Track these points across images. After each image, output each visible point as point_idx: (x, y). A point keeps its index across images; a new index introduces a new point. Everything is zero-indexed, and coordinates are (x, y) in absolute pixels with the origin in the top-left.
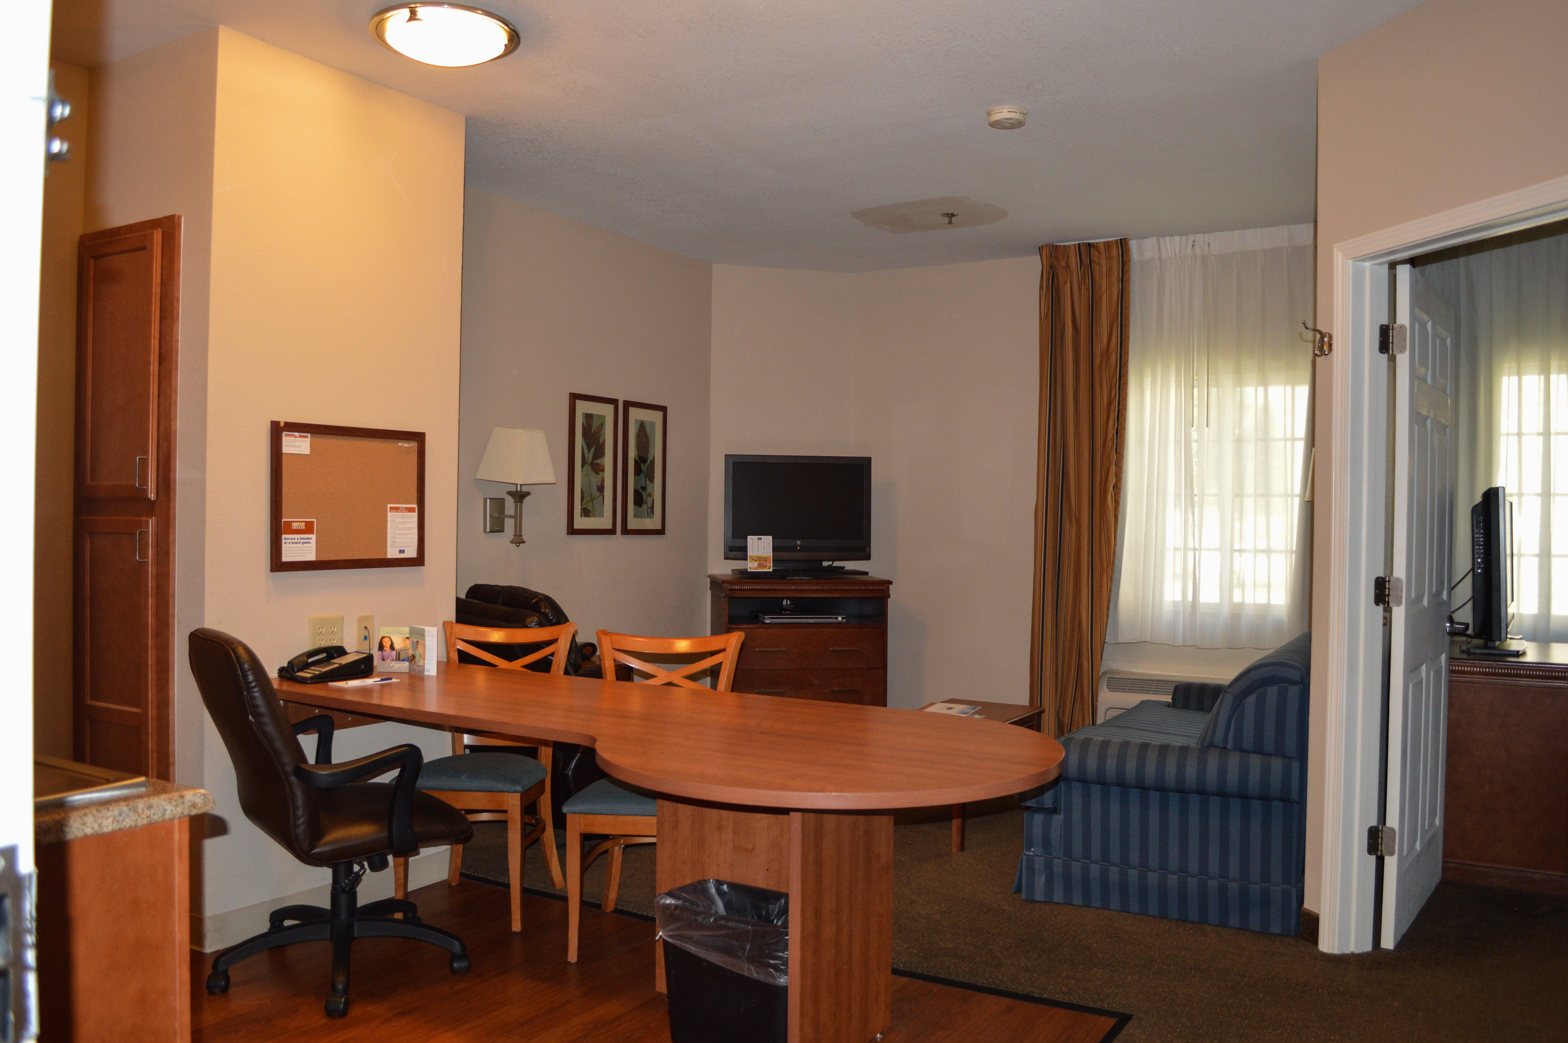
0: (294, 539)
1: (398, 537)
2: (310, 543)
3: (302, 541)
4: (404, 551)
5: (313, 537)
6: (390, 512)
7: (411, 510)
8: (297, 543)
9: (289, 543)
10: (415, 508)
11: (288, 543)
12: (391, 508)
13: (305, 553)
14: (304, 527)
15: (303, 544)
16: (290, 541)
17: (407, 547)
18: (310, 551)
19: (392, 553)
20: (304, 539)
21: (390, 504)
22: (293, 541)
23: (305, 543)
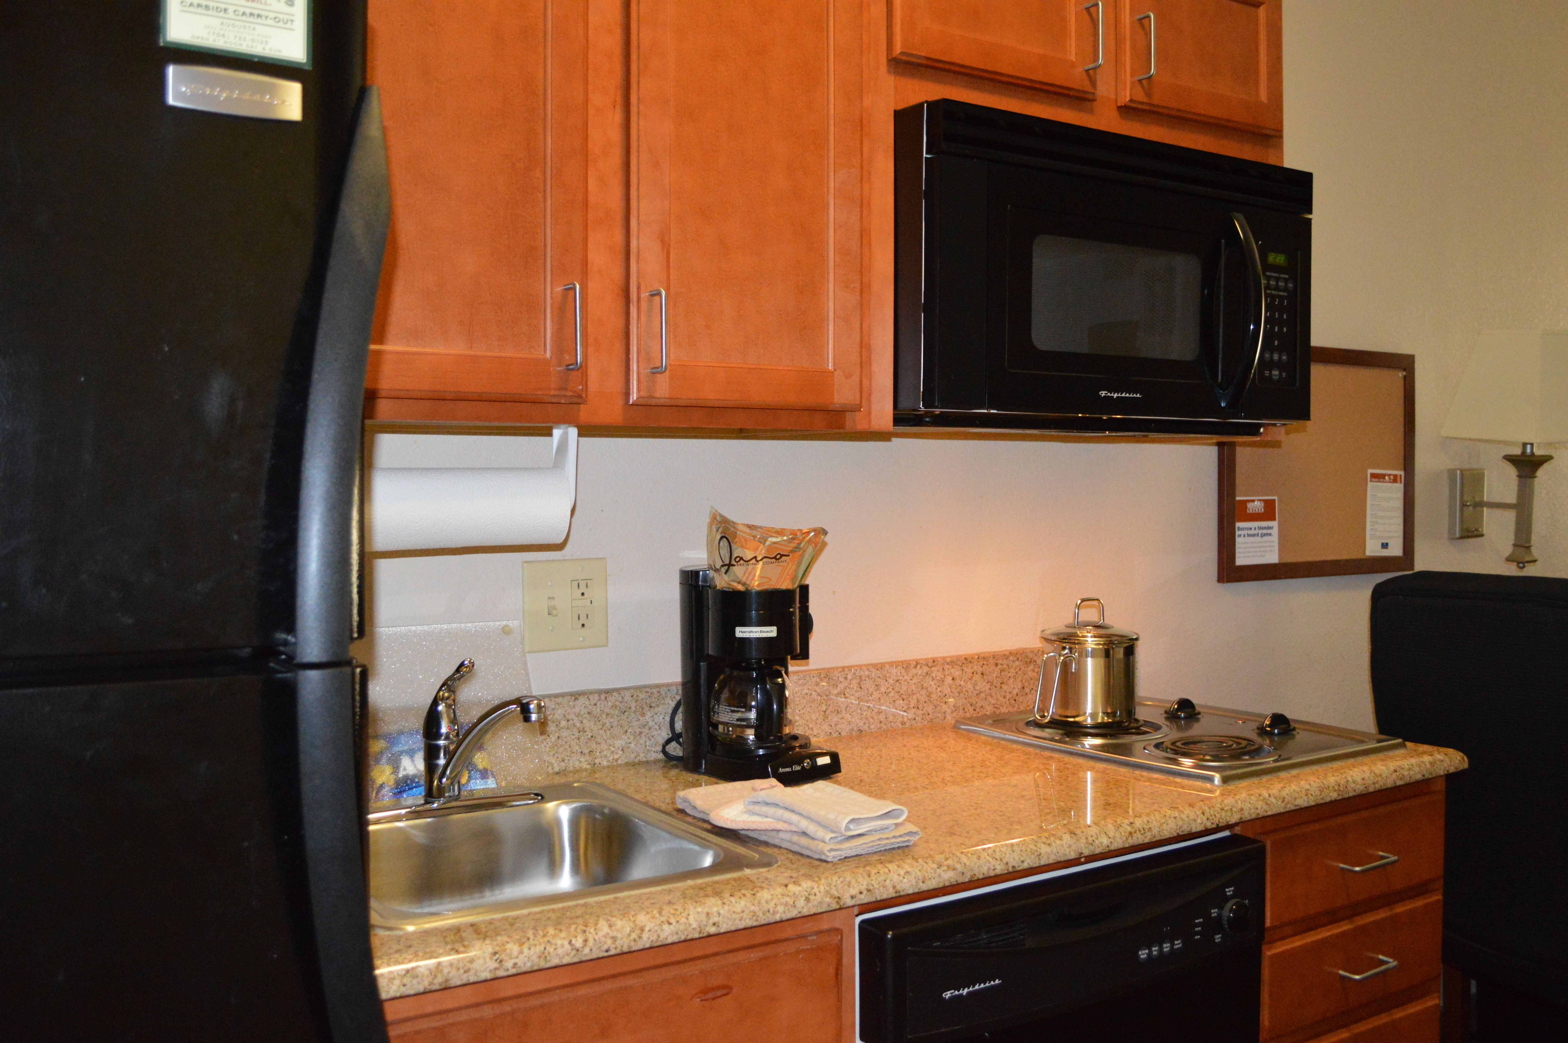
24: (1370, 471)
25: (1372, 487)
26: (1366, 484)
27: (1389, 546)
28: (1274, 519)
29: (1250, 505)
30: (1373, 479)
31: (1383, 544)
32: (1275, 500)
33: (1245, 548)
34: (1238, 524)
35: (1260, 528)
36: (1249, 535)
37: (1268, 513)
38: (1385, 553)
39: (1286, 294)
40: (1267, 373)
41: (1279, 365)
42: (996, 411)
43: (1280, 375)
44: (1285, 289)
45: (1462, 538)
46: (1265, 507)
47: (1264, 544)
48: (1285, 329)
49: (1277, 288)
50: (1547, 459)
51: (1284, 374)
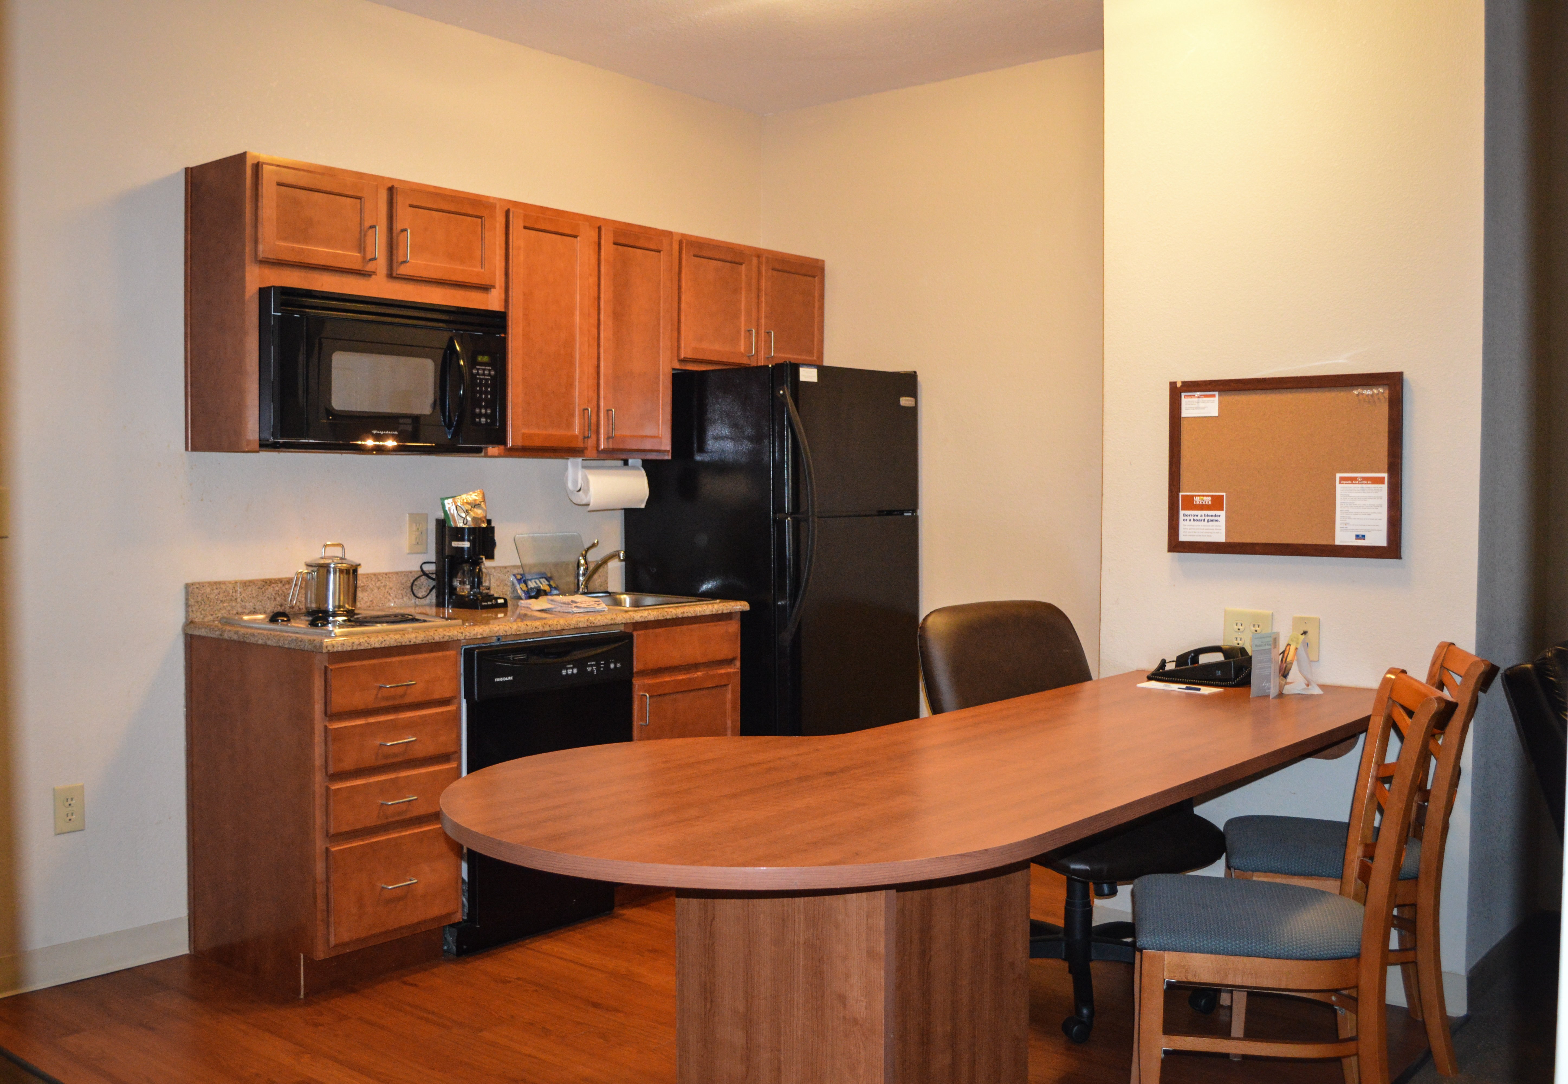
0: (1197, 516)
1: (1352, 516)
2: (1217, 521)
3: (1207, 518)
4: (1364, 536)
5: (1222, 514)
6: (1340, 483)
7: (1380, 481)
8: (1200, 520)
9: (1190, 520)
10: (1384, 478)
11: (1188, 520)
12: (1342, 479)
13: (1212, 533)
14: (1210, 503)
15: (1208, 521)
16: (1192, 518)
17: (1369, 531)
18: (1217, 531)
19: (1343, 538)
20: (1209, 516)
21: (1340, 472)
22: (1196, 518)
23: (1211, 521)
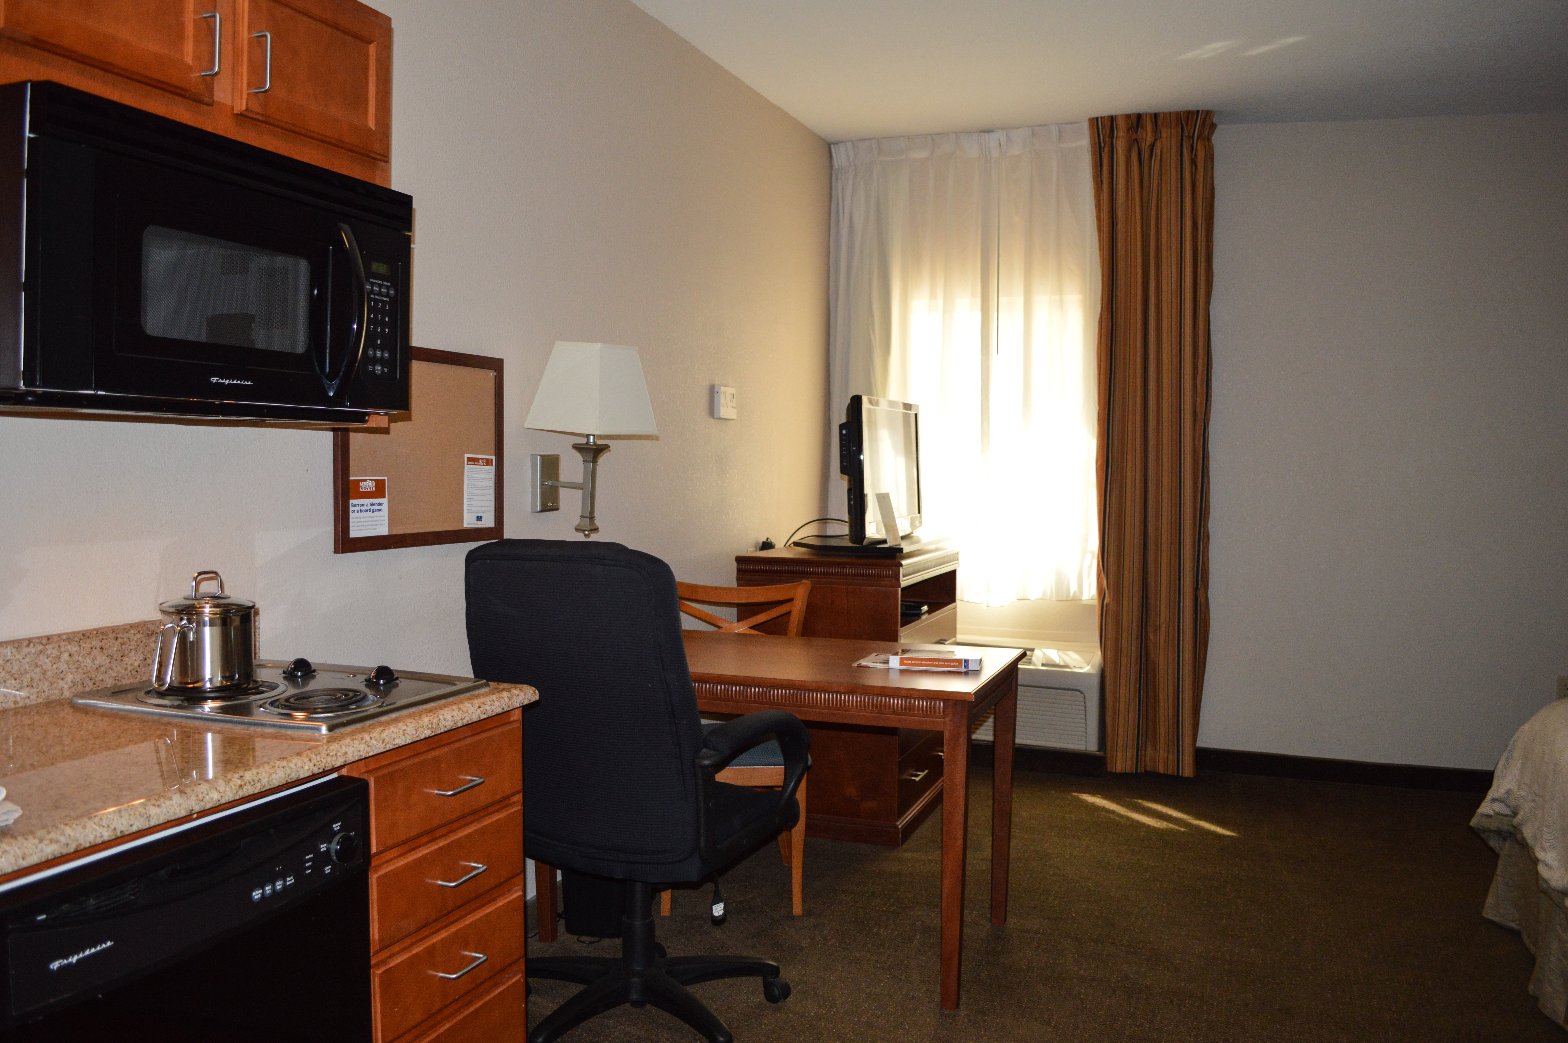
24: (466, 456)
25: (468, 468)
26: (463, 467)
27: (483, 519)
28: (384, 497)
29: (362, 484)
30: (469, 463)
31: (477, 517)
32: (384, 480)
33: (358, 522)
34: (352, 501)
35: (371, 505)
36: (362, 511)
37: (379, 491)
38: (479, 525)
39: (388, 299)
40: (370, 368)
41: (382, 361)
42: (103, 393)
43: (383, 370)
44: (387, 295)
45: (542, 511)
46: (376, 486)
47: (375, 519)
48: (387, 330)
49: (380, 294)
50: (605, 448)
51: (386, 370)
